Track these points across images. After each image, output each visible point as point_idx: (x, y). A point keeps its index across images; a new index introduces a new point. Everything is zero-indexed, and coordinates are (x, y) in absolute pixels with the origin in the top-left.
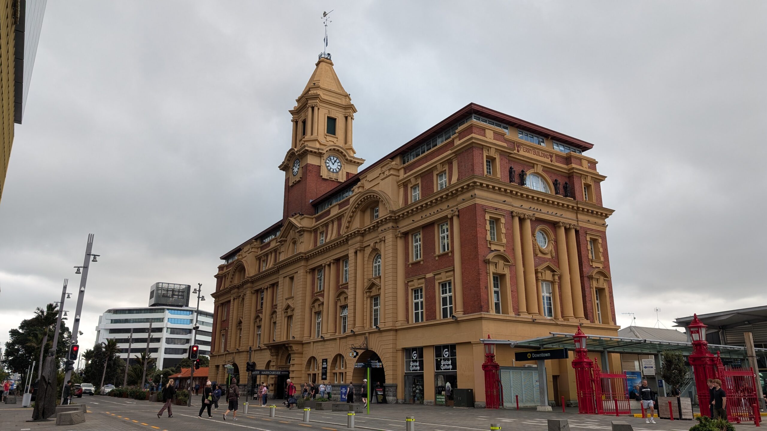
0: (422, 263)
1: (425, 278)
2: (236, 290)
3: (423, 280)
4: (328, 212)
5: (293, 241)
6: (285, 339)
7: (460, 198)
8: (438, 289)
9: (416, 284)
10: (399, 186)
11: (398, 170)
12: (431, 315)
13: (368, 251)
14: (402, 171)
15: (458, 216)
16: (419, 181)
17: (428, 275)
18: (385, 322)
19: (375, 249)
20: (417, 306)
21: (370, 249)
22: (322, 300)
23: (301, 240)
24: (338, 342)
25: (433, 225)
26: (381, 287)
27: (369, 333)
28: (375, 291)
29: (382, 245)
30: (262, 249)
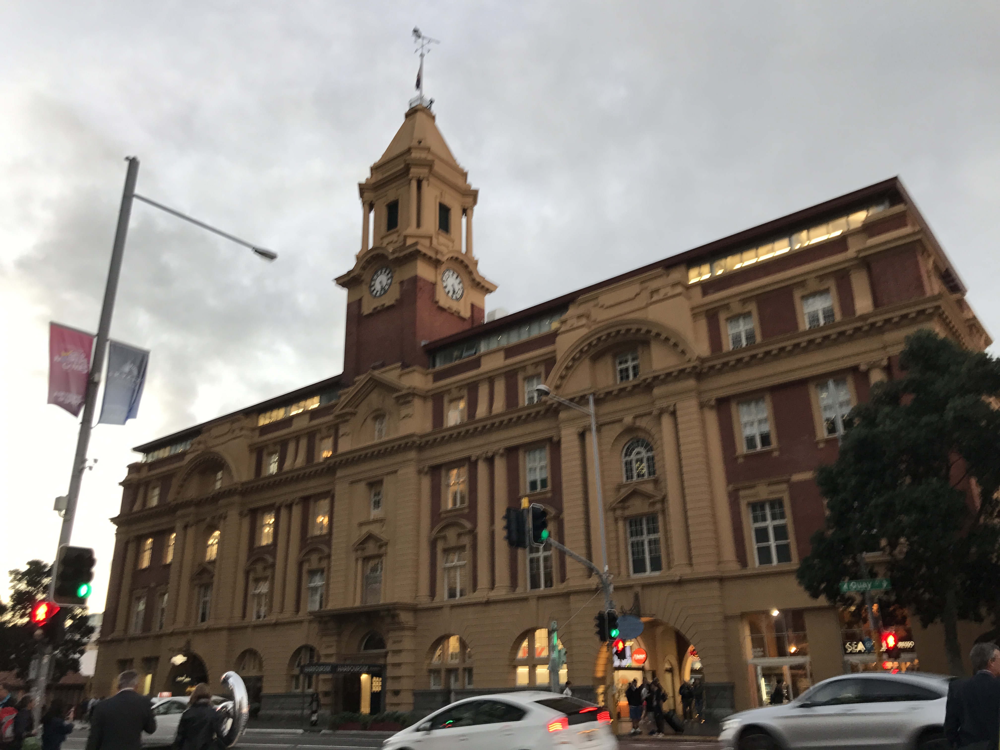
0: (776, 454)
1: (788, 481)
2: (192, 509)
3: (784, 486)
4: (476, 363)
5: (374, 415)
6: (358, 604)
9: (763, 492)
10: (695, 316)
13: (613, 433)
14: (698, 291)
16: (752, 307)
17: (797, 477)
18: (691, 565)
19: (630, 430)
20: (762, 534)
21: (618, 429)
22: (468, 525)
23: (404, 412)
24: (533, 603)
25: (803, 383)
26: (664, 500)
27: (644, 586)
28: (637, 507)
29: (665, 421)
30: (263, 432)
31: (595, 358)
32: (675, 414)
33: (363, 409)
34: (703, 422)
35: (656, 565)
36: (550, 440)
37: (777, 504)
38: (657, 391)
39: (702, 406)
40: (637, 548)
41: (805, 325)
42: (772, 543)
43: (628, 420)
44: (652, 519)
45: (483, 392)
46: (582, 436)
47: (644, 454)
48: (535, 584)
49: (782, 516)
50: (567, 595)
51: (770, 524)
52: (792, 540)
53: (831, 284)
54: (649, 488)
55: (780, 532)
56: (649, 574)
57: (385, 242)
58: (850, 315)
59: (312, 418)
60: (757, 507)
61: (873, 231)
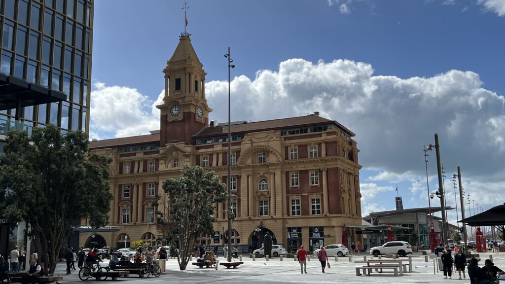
0: (299, 188)
3: (300, 196)
4: (211, 146)
5: (174, 158)
7: (328, 163)
8: (310, 201)
9: (295, 197)
10: (282, 146)
11: (280, 138)
12: (306, 213)
13: (256, 176)
14: (283, 139)
15: (327, 171)
16: (297, 147)
17: (304, 194)
18: (276, 215)
19: (262, 176)
20: (293, 208)
21: (259, 175)
23: (187, 160)
25: (307, 171)
26: (270, 197)
27: (263, 220)
28: (263, 198)
29: (272, 176)
30: (122, 156)
31: (252, 154)
32: (274, 174)
33: (169, 156)
34: (282, 178)
35: (266, 214)
36: (237, 176)
37: (298, 201)
38: (270, 167)
39: (282, 173)
40: (261, 209)
42: (296, 210)
43: (261, 174)
44: (266, 202)
45: (215, 156)
46: (248, 177)
47: (265, 183)
49: (299, 204)
50: (241, 221)
51: (296, 205)
52: (300, 210)
53: (317, 145)
54: (266, 193)
55: (298, 208)
56: (264, 216)
57: (176, 94)
58: (320, 155)
59: (145, 153)
60: (293, 201)
61: (328, 134)
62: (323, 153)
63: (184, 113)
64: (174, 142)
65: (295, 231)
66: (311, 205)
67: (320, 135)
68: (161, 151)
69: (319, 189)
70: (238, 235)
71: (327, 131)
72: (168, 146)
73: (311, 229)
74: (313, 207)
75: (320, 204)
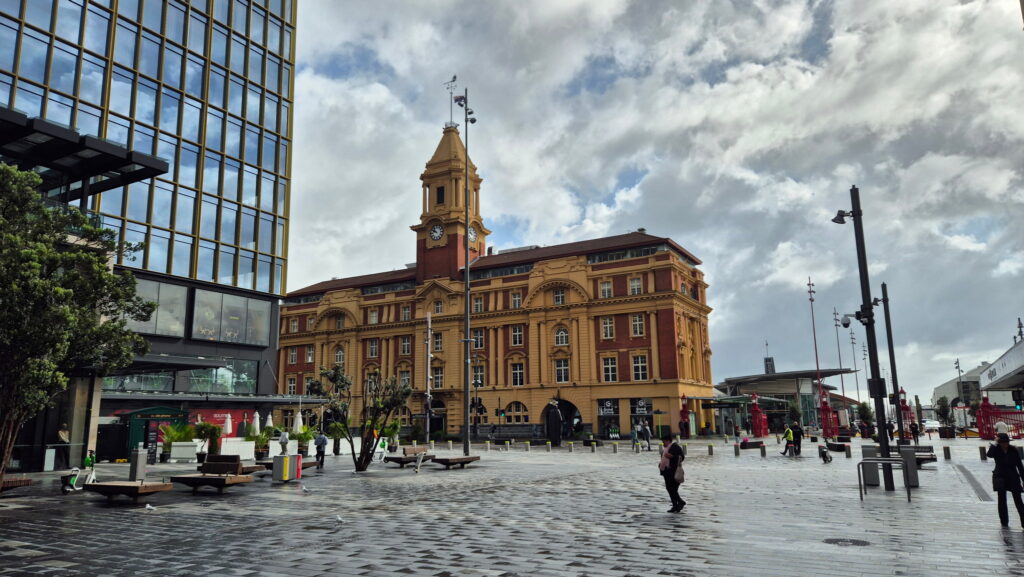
0: (615, 340)
1: (618, 351)
2: (324, 336)
3: (617, 353)
4: (488, 283)
5: (435, 301)
7: (658, 302)
8: (632, 360)
9: (609, 354)
10: (588, 280)
11: (586, 267)
12: (625, 377)
13: (552, 324)
14: (590, 269)
15: (656, 315)
16: (611, 280)
17: (621, 350)
18: (580, 380)
19: (560, 324)
20: (607, 370)
21: (554, 323)
22: (485, 357)
23: (452, 302)
24: (515, 392)
25: (627, 315)
26: (571, 354)
27: (562, 387)
28: (560, 356)
29: (574, 323)
30: (366, 299)
31: (545, 292)
32: (577, 321)
33: (428, 297)
34: (588, 325)
35: (566, 379)
36: (524, 324)
37: (613, 359)
38: (571, 311)
39: (588, 318)
40: (559, 372)
41: (630, 293)
42: (610, 374)
43: (559, 321)
44: (566, 361)
45: (492, 298)
46: (539, 325)
47: (564, 335)
48: (515, 383)
49: (615, 364)
50: (530, 389)
51: (610, 366)
52: (617, 373)
53: (641, 276)
54: (565, 349)
55: (614, 370)
56: (563, 382)
57: (437, 209)
58: (646, 291)
59: (397, 296)
60: (606, 360)
61: (658, 258)
62: (651, 288)
63: (449, 236)
64: (435, 278)
65: (608, 404)
66: (632, 365)
67: (646, 261)
68: (418, 291)
69: (644, 342)
70: (526, 410)
71: (657, 254)
72: (427, 283)
73: (634, 401)
74: (637, 369)
75: (647, 364)
